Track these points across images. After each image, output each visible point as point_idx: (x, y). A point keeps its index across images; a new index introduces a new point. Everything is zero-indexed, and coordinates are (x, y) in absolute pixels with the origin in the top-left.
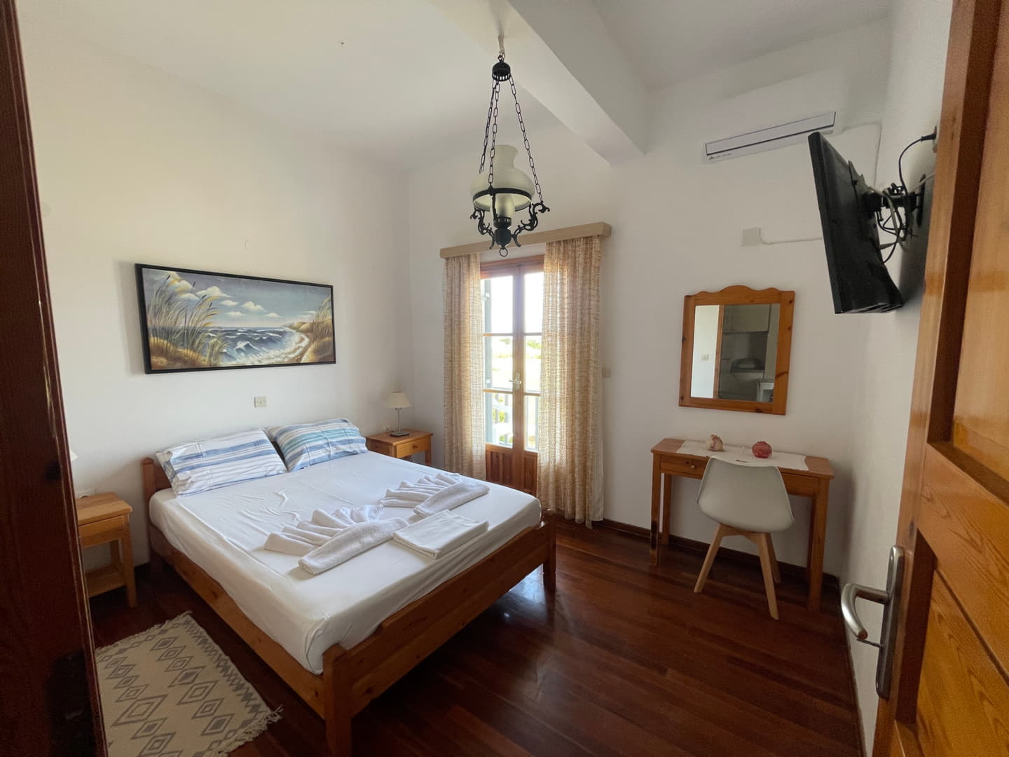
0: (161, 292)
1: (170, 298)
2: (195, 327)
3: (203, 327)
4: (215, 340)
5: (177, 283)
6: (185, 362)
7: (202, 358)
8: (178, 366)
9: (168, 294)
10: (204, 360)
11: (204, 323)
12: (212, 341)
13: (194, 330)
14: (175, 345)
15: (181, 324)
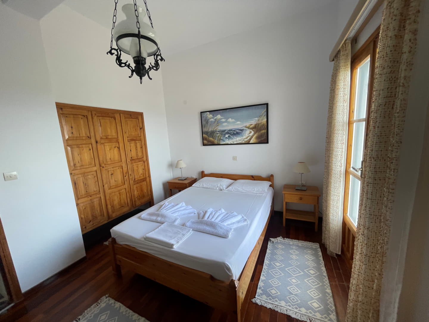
0: (205, 120)
1: (207, 121)
2: (213, 130)
3: (216, 130)
4: (219, 134)
5: (209, 116)
6: (211, 142)
7: (215, 141)
8: (209, 143)
9: (207, 120)
10: (216, 142)
11: (216, 128)
12: (218, 135)
13: (213, 131)
14: (209, 137)
15: (210, 130)
